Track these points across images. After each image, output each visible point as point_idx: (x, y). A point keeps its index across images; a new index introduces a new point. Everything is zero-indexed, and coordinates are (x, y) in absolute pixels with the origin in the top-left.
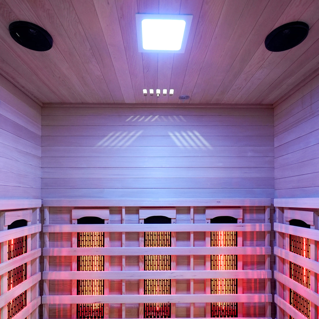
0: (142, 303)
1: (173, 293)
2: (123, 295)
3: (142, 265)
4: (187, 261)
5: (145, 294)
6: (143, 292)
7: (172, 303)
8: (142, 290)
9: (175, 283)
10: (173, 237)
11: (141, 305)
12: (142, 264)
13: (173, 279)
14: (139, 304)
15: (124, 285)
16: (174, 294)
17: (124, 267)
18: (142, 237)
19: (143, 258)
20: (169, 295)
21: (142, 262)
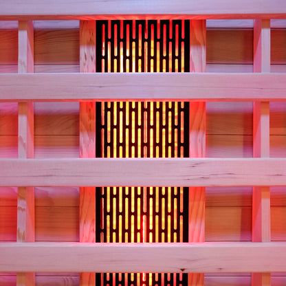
0: (91, 274)
1: (195, 239)
2: (19, 244)
3: (88, 141)
4: (240, 131)
5: (98, 240)
6: (94, 235)
7: (193, 274)
8: (88, 228)
9: (202, 204)
10: (198, 44)
11: (86, 279)
12: (88, 138)
13: (196, 188)
14: (81, 275)
15: (23, 210)
16: (198, 241)
17: (24, 145)
18: (89, 44)
19: (90, 118)
20: (182, 245)
21: (89, 130)
